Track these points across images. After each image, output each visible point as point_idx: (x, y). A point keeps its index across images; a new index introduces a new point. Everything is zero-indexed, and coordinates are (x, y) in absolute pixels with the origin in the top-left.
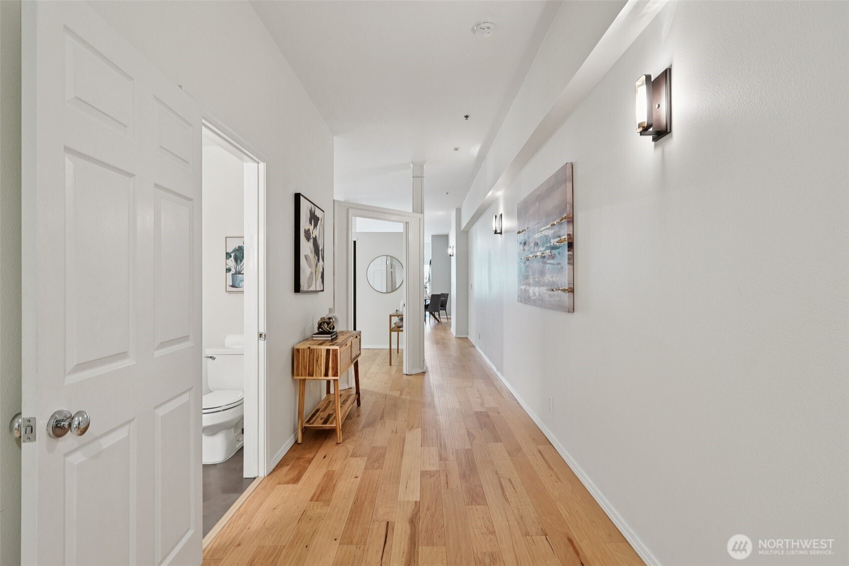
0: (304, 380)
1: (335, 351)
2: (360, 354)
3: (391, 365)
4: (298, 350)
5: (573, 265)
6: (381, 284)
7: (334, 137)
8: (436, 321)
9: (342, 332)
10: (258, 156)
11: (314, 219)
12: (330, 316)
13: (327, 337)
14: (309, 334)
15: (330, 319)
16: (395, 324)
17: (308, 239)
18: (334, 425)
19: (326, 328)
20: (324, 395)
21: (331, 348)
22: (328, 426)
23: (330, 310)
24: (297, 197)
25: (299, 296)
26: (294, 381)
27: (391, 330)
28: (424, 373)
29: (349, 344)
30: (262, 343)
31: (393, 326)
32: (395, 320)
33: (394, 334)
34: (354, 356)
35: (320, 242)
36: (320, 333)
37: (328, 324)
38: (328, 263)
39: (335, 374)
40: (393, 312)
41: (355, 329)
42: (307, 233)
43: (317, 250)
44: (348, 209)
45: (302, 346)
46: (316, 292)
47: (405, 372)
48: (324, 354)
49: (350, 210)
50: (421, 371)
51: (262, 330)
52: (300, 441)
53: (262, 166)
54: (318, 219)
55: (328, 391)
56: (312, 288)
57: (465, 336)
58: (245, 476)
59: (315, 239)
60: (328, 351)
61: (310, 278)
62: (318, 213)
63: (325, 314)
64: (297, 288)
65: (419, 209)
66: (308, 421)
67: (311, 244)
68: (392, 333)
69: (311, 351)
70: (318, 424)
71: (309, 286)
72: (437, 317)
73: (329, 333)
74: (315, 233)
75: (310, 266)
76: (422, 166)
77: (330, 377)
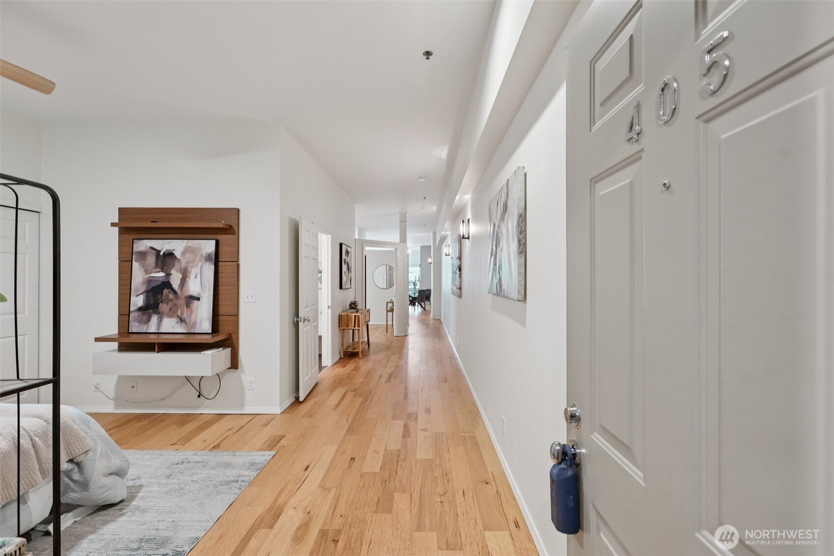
0: (344, 329)
1: (359, 316)
2: (369, 320)
3: (387, 332)
4: (342, 315)
5: (461, 278)
6: (382, 283)
7: (356, 205)
8: (423, 309)
9: (360, 309)
10: (327, 232)
11: (347, 253)
12: (355, 300)
13: (355, 311)
14: (345, 309)
15: (355, 302)
16: (390, 308)
17: (345, 263)
18: (358, 350)
19: (353, 306)
20: (351, 341)
21: (357, 314)
22: (355, 350)
23: (355, 298)
24: (341, 245)
25: (342, 291)
26: (340, 329)
27: (387, 311)
28: (406, 336)
29: (364, 314)
30: (330, 310)
31: (389, 309)
32: (390, 305)
33: (390, 314)
34: (366, 320)
35: (350, 264)
36: (350, 309)
37: (354, 304)
38: (353, 274)
39: (359, 327)
40: (389, 300)
41: (365, 308)
42: (345, 260)
43: (349, 268)
44: (363, 244)
45: (343, 314)
46: (348, 289)
47: (395, 335)
48: (353, 317)
49: (364, 244)
50: (404, 335)
51: (330, 304)
52: (342, 357)
53: (330, 236)
54: (349, 252)
55: (353, 340)
56: (347, 287)
57: (439, 318)
58: (322, 365)
59: (348, 263)
60: (355, 316)
61: (346, 282)
62: (349, 249)
63: (352, 300)
64: (341, 287)
65: (403, 240)
66: (346, 349)
67: (346, 266)
68: (388, 313)
69: (348, 316)
70: (350, 350)
71: (345, 286)
72: (424, 306)
73: (355, 308)
74: (348, 260)
75: (346, 277)
76: (405, 215)
77: (356, 328)
